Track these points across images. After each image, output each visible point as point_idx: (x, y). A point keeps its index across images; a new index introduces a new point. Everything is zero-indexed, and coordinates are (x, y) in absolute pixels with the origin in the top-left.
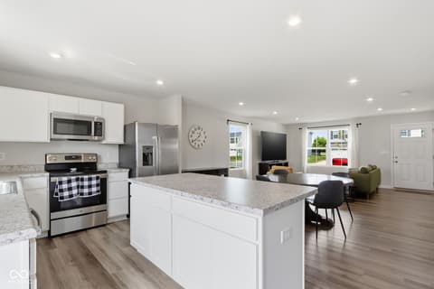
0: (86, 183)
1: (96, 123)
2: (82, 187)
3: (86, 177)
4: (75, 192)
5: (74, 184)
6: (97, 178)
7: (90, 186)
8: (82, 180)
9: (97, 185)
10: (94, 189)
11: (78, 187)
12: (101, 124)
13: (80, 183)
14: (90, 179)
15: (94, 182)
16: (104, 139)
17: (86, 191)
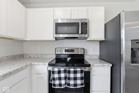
0: (72, 75)
1: (82, 24)
2: (69, 79)
3: (72, 70)
4: (63, 82)
5: (63, 75)
6: (82, 72)
7: (75, 79)
8: (69, 72)
9: (82, 78)
10: (79, 82)
11: (65, 78)
12: (86, 23)
13: (68, 75)
14: (75, 72)
15: (79, 75)
16: (88, 36)
17: (72, 82)
